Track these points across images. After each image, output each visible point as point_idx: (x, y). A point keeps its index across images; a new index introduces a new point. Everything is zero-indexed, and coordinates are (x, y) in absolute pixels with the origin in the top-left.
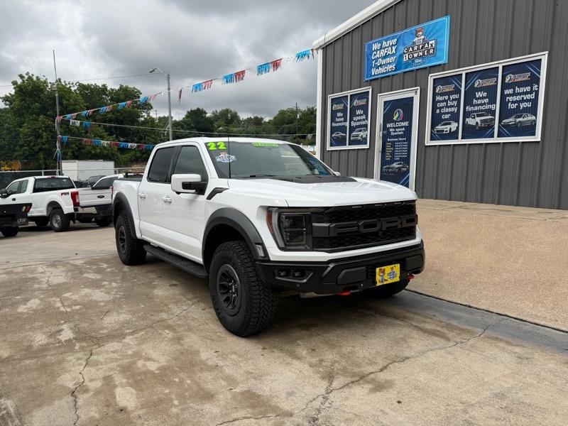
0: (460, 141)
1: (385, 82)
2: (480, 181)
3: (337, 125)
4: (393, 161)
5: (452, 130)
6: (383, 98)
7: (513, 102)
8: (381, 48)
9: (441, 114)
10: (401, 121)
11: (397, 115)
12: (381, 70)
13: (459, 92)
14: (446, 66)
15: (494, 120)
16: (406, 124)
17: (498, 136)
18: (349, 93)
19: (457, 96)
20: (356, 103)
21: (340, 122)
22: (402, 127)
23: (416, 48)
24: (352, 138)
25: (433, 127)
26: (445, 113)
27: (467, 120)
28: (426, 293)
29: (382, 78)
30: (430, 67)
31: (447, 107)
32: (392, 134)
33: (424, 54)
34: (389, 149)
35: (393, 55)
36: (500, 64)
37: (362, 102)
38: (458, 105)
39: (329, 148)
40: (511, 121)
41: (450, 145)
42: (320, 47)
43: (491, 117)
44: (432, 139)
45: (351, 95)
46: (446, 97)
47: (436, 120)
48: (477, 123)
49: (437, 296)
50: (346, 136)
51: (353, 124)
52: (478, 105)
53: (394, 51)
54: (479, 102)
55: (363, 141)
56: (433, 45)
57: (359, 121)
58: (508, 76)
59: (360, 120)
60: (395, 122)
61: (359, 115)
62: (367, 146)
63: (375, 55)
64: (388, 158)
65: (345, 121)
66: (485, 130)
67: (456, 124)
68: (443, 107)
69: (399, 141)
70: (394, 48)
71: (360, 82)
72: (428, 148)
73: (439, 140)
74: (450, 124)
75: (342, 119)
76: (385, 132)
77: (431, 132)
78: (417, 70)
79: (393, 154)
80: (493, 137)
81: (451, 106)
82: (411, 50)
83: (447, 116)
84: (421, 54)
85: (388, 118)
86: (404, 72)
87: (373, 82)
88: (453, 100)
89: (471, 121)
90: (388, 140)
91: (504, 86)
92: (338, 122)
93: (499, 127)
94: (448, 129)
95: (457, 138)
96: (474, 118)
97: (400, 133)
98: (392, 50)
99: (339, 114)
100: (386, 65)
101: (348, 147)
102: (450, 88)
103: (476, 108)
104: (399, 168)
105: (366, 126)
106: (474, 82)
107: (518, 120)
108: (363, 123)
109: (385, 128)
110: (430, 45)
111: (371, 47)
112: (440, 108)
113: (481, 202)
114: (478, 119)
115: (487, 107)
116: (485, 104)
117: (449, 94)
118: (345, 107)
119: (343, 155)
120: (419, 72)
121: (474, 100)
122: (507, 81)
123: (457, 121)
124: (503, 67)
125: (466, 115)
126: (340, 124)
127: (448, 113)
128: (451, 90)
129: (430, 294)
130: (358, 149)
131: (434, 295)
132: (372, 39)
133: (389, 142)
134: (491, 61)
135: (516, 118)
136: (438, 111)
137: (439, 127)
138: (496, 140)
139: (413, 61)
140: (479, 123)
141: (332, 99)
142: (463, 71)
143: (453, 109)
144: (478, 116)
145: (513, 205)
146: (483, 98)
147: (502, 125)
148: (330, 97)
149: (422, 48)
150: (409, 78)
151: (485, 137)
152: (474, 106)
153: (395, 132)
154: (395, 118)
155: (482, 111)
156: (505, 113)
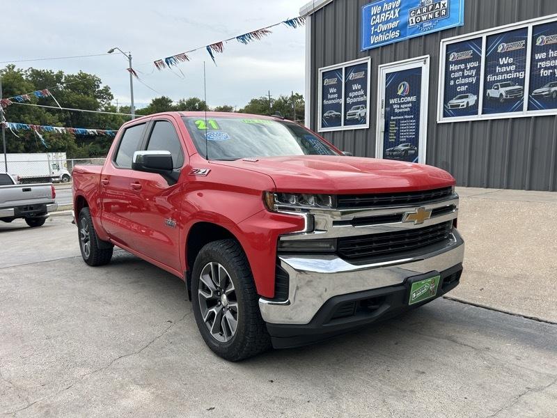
0: (480, 117)
1: (387, 52)
2: (506, 163)
3: (330, 102)
4: (398, 142)
5: (470, 105)
6: (384, 70)
7: (546, 68)
8: (381, 12)
9: (456, 86)
10: (406, 96)
11: (402, 89)
12: (381, 37)
13: (478, 59)
14: (463, 29)
15: (523, 90)
16: (413, 99)
17: (529, 109)
18: (343, 65)
19: (476, 64)
20: (352, 76)
21: (333, 99)
22: (408, 103)
23: (424, 10)
24: (348, 117)
25: (446, 102)
26: (461, 85)
27: (489, 91)
28: (472, 302)
29: (383, 47)
30: (442, 31)
31: (464, 77)
32: (397, 111)
33: (434, 17)
34: (393, 129)
35: (396, 19)
36: (529, 24)
37: (360, 75)
38: (478, 74)
39: (320, 129)
40: (544, 90)
41: (468, 122)
42: (308, 13)
43: (519, 87)
44: (445, 115)
45: (346, 68)
46: (463, 66)
47: (450, 93)
48: (501, 95)
49: (487, 305)
50: (340, 115)
51: (349, 101)
52: (502, 73)
53: (397, 15)
54: (504, 69)
55: (362, 120)
56: (446, 5)
57: (355, 97)
58: (540, 37)
59: (358, 96)
60: (400, 97)
61: (355, 91)
62: (366, 126)
63: (374, 20)
64: (392, 139)
65: (340, 97)
66: (512, 102)
67: (475, 97)
68: (458, 78)
69: (405, 119)
70: (397, 11)
71: (357, 51)
72: (440, 126)
73: (453, 116)
74: (467, 97)
75: (336, 96)
76: (388, 109)
77: (444, 107)
78: (426, 35)
79: (398, 134)
80: (522, 110)
81: (469, 76)
82: (419, 12)
83: (463, 88)
84: (431, 16)
85: (391, 92)
86: (410, 39)
87: (372, 52)
88: (471, 68)
89: (493, 93)
90: (392, 118)
91: (535, 50)
92: (331, 99)
93: (529, 98)
94: (465, 104)
95: (477, 114)
96: (498, 89)
97: (406, 110)
98: (394, 13)
99: (332, 90)
100: (387, 31)
101: (343, 128)
102: (467, 55)
103: (500, 77)
104: (406, 151)
105: (365, 102)
106: (497, 47)
107: (553, 89)
108: (361, 99)
109: (387, 104)
110: (442, 6)
111: (369, 10)
112: (455, 79)
113: (508, 188)
114: (503, 90)
115: (513, 75)
116: (511, 72)
117: (465, 61)
118: (339, 82)
119: (337, 137)
120: (428, 38)
121: (497, 68)
122: (538, 44)
123: (477, 93)
124: (533, 27)
125: (488, 85)
126: (333, 102)
127: (464, 84)
128: (467, 57)
129: (478, 303)
130: (355, 130)
131: (483, 304)
132: (370, 2)
133: (393, 120)
134: (519, 21)
135: (550, 86)
136: (452, 83)
137: (454, 102)
138: (525, 113)
139: (422, 26)
140: (504, 94)
141: (323, 73)
142: (484, 34)
143: (470, 80)
144: (503, 86)
145: (548, 190)
146: (508, 65)
147: (533, 96)
148: (321, 70)
149: (432, 10)
150: (416, 44)
151: (512, 111)
152: (497, 75)
153: (400, 108)
154: (399, 93)
155: (507, 80)
156: (536, 81)
